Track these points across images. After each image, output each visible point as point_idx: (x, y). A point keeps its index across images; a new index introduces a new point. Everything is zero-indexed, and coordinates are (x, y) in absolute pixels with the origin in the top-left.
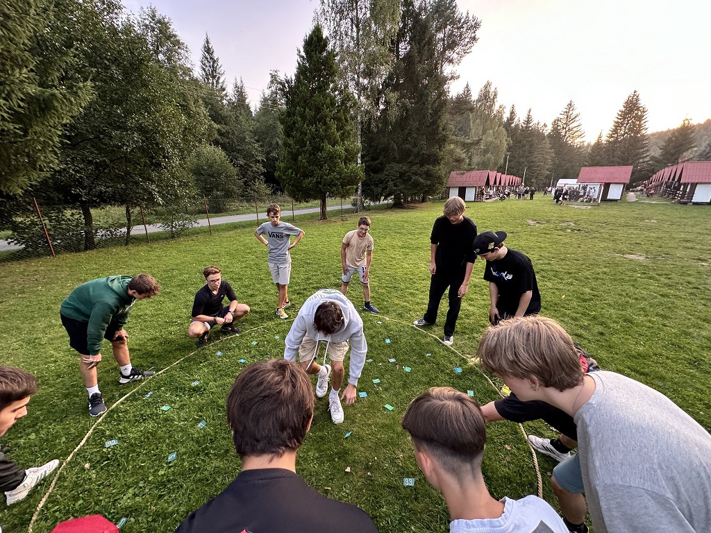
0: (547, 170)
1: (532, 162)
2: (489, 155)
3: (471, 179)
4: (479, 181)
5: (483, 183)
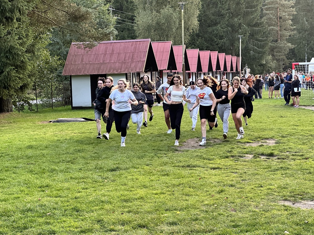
0: (289, 41)
1: (257, 25)
2: (167, 10)
3: (114, 58)
4: (132, 62)
5: (140, 65)
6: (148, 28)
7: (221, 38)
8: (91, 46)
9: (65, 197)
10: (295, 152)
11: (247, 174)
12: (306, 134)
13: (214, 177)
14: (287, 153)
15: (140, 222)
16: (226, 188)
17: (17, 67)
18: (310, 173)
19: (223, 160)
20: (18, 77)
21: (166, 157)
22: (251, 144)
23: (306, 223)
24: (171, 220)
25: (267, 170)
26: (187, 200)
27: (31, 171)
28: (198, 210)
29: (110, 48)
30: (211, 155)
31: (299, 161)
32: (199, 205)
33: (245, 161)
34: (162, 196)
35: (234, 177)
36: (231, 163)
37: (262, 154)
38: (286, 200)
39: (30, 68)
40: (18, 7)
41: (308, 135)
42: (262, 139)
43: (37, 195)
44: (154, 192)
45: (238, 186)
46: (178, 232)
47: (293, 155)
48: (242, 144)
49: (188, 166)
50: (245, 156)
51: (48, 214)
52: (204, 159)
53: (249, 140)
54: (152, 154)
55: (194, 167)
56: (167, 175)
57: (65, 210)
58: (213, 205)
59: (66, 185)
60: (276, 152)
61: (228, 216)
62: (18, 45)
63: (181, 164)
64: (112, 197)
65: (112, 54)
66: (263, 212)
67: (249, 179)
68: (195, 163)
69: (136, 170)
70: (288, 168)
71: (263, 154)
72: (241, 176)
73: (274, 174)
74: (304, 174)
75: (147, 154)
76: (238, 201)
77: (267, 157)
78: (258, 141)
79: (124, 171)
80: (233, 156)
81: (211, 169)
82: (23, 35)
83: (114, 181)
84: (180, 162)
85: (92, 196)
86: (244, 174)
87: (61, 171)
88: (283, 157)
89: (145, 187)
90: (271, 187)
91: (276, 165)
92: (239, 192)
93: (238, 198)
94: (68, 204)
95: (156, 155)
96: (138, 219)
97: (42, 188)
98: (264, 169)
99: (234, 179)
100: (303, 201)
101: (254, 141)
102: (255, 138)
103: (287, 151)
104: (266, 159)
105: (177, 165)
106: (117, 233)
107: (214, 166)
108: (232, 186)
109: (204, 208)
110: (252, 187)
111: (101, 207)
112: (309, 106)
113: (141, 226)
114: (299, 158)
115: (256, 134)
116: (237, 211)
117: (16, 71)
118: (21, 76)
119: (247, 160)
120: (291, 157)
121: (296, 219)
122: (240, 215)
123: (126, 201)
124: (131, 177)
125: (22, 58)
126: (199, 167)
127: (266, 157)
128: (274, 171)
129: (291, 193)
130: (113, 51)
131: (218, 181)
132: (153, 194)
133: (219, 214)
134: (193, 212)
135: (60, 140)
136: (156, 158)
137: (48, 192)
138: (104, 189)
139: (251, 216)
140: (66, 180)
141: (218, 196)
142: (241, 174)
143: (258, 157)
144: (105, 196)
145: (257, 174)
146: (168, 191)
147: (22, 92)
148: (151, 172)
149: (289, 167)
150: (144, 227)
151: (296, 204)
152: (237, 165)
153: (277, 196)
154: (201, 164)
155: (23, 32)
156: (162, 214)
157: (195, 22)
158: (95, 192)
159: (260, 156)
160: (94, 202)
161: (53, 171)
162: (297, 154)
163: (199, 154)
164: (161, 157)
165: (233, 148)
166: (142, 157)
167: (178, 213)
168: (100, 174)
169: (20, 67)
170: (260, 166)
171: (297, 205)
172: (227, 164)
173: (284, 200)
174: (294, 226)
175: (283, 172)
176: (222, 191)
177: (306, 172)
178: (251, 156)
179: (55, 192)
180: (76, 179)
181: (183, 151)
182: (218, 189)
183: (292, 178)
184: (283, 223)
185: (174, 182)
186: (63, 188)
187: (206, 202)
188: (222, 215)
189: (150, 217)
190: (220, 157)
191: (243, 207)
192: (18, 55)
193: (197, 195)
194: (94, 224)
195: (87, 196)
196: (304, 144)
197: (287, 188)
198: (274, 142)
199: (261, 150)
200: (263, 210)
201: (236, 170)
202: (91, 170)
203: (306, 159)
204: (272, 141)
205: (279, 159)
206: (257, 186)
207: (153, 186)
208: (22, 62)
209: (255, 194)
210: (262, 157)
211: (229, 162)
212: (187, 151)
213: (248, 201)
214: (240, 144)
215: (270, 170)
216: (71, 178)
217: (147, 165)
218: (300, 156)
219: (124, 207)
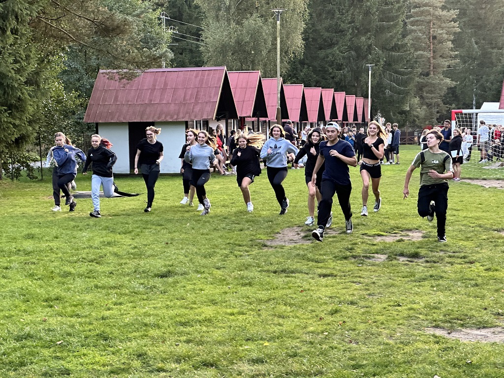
0: (447, 74)
1: (396, 48)
2: (253, 21)
3: (168, 97)
4: (196, 103)
5: (208, 108)
6: (223, 50)
7: (340, 67)
8: (130, 77)
9: (86, 316)
10: (454, 252)
11: (376, 286)
12: (471, 223)
13: (323, 290)
14: (441, 254)
15: (205, 357)
16: (344, 307)
17: (10, 107)
18: (476, 285)
19: (339, 262)
20: (11, 124)
21: (248, 255)
22: (383, 238)
23: (468, 364)
24: (254, 355)
25: (408, 279)
26: (280, 325)
27: (31, 275)
28: (298, 340)
29: (161, 80)
30: (320, 255)
31: (459, 266)
32: (299, 332)
33: (373, 265)
34: (240, 317)
35: (356, 289)
36: (352, 267)
37: (402, 253)
38: (437, 327)
39: (31, 109)
40: (13, 10)
41: (474, 225)
42: (401, 231)
43: (41, 313)
44: (229, 311)
45: (362, 303)
46: (265, 375)
47: (450, 257)
48: (370, 238)
49: (284, 271)
50: (373, 257)
51: (58, 343)
52: (309, 260)
53: (381, 231)
54: (226, 252)
55: (293, 272)
56: (250, 284)
57: (86, 337)
58: (323, 332)
59: (88, 297)
60: (423, 252)
61: (345, 351)
62: (13, 72)
63: (272, 268)
64: (161, 318)
65: (164, 89)
66: (401, 346)
67: (379, 293)
68: (294, 267)
69: (199, 276)
70: (442, 277)
71: (402, 255)
72: (367, 287)
73: (420, 285)
74: (467, 287)
75: (217, 250)
76: (362, 327)
77: (409, 259)
78: (395, 233)
79: (180, 277)
80: (354, 257)
81: (320, 276)
82: (21, 56)
83: (165, 292)
84: (271, 264)
85: (129, 315)
86: (373, 285)
87: (80, 275)
88: (434, 259)
89: (213, 302)
90: (414, 306)
91: (423, 271)
92: (363, 314)
93: (361, 323)
94: (91, 327)
95: (231, 252)
96: (202, 353)
97: (49, 302)
98: (403, 278)
99: (355, 292)
100: (464, 330)
101: (389, 233)
102: (391, 229)
103: (441, 250)
104: (407, 262)
105: (266, 268)
106: (168, 374)
107: (324, 271)
108: (352, 303)
109: (308, 338)
110: (385, 305)
111: (143, 332)
112: (478, 179)
113: (207, 365)
114: (459, 260)
115: (392, 223)
116: (360, 343)
117: (8, 113)
118: (17, 122)
119: (377, 262)
120: (447, 259)
121: (452, 356)
122: (364, 349)
123: (184, 324)
124: (192, 287)
125: (19, 94)
126: (301, 272)
127: (407, 259)
128: (419, 282)
129: (445, 316)
130: (166, 84)
131: (331, 295)
132: (226, 313)
133: (330, 347)
134: (290, 343)
135: (78, 226)
136: (232, 258)
137: (58, 308)
138: (149, 304)
139: (381, 351)
140: (88, 290)
141: (330, 319)
142: (367, 285)
143: (395, 259)
144: (149, 315)
145: (392, 285)
146: (252, 310)
147: (18, 147)
148: (224, 280)
149: (443, 274)
150: (212, 366)
151: (453, 334)
152: (361, 270)
153: (423, 320)
154: (304, 268)
155: (22, 52)
156: (241, 345)
157: (298, 42)
158: (134, 309)
159: (398, 258)
160: (133, 324)
161: (67, 274)
162: (456, 254)
163: (302, 253)
164: (241, 256)
165: (356, 244)
166: (210, 255)
167: (266, 344)
168: (142, 281)
169: (15, 107)
170: (397, 272)
171: (455, 335)
172: (345, 268)
173: (434, 327)
174: (449, 368)
175: (434, 283)
176: (336, 311)
177: (470, 284)
178: (383, 257)
179: (69, 309)
180: (103, 288)
181: (276, 248)
182: (330, 309)
183: (448, 293)
184: (432, 363)
185: (260, 296)
186: (82, 302)
187: (312, 329)
188: (336, 348)
189: (221, 349)
190: (335, 257)
191: (369, 336)
192: (13, 88)
193: (298, 317)
194: (132, 360)
195: (122, 315)
196: (467, 239)
197: (439, 308)
198: (421, 235)
199: (399, 247)
200: (402, 343)
201: (359, 279)
202: (128, 275)
203: (471, 263)
204: (417, 234)
205: (427, 262)
206: (392, 304)
207: (227, 301)
208: (19, 99)
209: (389, 316)
210: (402, 259)
211: (349, 266)
212: (282, 247)
213: (378, 327)
214: (366, 237)
215: (413, 279)
216: (96, 287)
217: (217, 269)
218: (461, 258)
219: (181, 333)
